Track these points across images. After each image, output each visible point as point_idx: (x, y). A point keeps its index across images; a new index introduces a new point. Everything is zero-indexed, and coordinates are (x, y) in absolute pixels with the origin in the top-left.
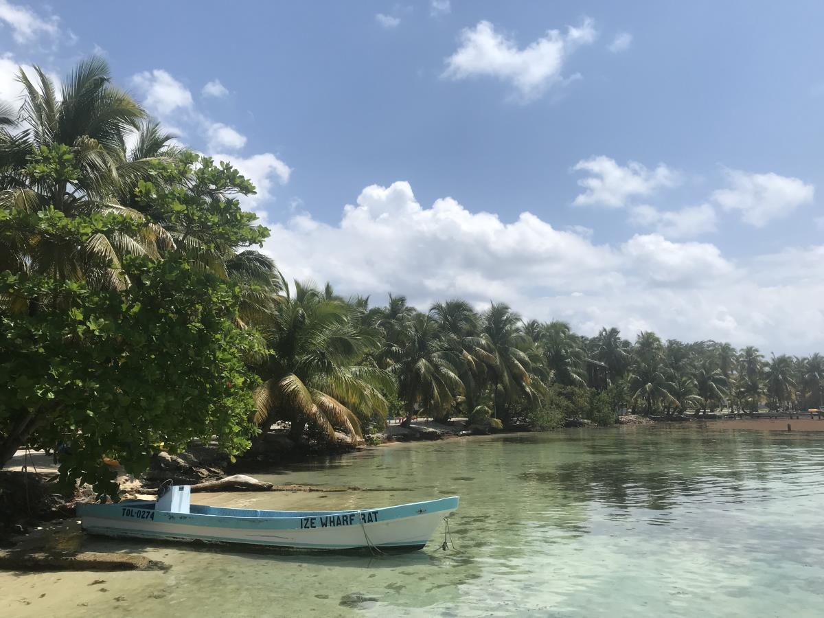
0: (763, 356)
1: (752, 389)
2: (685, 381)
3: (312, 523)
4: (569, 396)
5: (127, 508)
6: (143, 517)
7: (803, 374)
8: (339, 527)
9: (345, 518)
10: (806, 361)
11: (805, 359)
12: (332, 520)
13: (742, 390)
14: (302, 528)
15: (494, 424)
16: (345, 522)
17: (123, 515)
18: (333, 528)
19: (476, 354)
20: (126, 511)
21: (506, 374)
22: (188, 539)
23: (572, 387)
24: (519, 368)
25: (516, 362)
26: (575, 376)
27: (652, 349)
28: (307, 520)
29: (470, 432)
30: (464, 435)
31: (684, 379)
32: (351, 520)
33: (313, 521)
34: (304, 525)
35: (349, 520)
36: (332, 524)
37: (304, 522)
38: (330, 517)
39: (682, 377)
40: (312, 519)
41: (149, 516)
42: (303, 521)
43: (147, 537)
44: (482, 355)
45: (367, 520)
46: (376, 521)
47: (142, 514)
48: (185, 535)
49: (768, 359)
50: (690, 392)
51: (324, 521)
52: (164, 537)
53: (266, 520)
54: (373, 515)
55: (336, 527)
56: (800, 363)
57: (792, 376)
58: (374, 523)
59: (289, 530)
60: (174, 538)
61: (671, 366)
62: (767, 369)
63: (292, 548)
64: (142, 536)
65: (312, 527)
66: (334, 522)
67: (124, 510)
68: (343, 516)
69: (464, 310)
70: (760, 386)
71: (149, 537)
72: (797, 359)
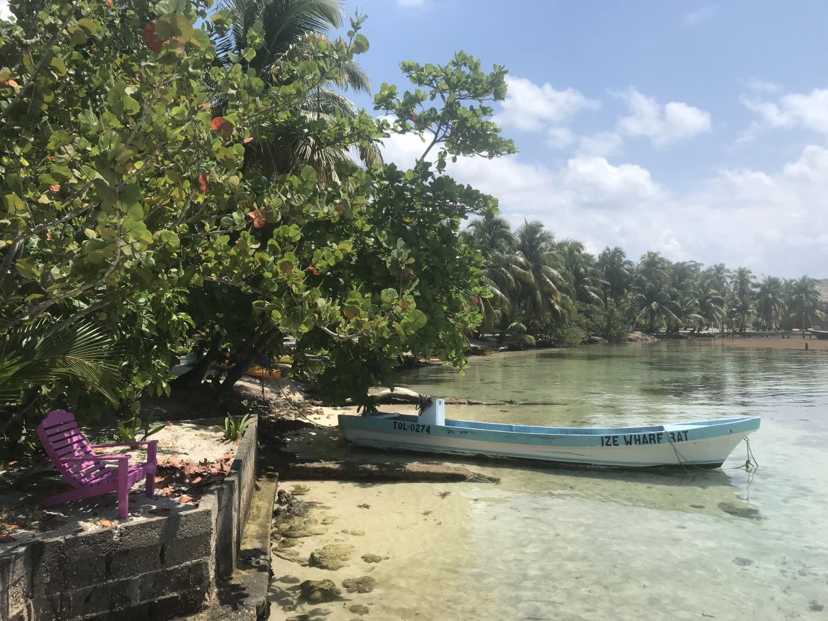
0: (755, 277)
1: (743, 309)
2: (688, 301)
3: (614, 441)
4: (587, 314)
5: (398, 422)
6: (417, 431)
7: (791, 294)
8: (646, 445)
9: (652, 437)
10: (793, 283)
11: (792, 281)
12: (637, 438)
13: (734, 309)
14: (603, 445)
15: (528, 341)
16: (652, 441)
17: (395, 428)
18: (638, 446)
19: (513, 272)
20: (397, 425)
21: (538, 292)
22: (469, 453)
23: (591, 305)
24: (551, 286)
25: (548, 280)
26: (593, 294)
27: (658, 268)
28: (609, 437)
29: (507, 347)
30: (502, 350)
31: (687, 298)
32: (659, 439)
33: (616, 439)
34: (605, 443)
35: (656, 438)
36: (638, 442)
37: (606, 440)
38: (635, 436)
39: (685, 296)
40: (614, 437)
41: (425, 429)
42: (604, 439)
43: (421, 450)
44: (519, 273)
45: (676, 439)
46: (687, 440)
47: (416, 428)
48: (466, 449)
49: (760, 280)
50: (691, 311)
51: (628, 439)
52: (442, 451)
53: (561, 437)
54: (683, 435)
55: (642, 446)
56: (788, 285)
57: (781, 297)
58: (684, 442)
59: (588, 447)
60: (453, 452)
61: (674, 285)
62: (758, 290)
63: (591, 464)
64: (415, 449)
65: (614, 445)
66: (639, 440)
67: (395, 423)
68: (650, 435)
69: (502, 227)
70: (751, 306)
71: (424, 451)
72: (786, 281)
